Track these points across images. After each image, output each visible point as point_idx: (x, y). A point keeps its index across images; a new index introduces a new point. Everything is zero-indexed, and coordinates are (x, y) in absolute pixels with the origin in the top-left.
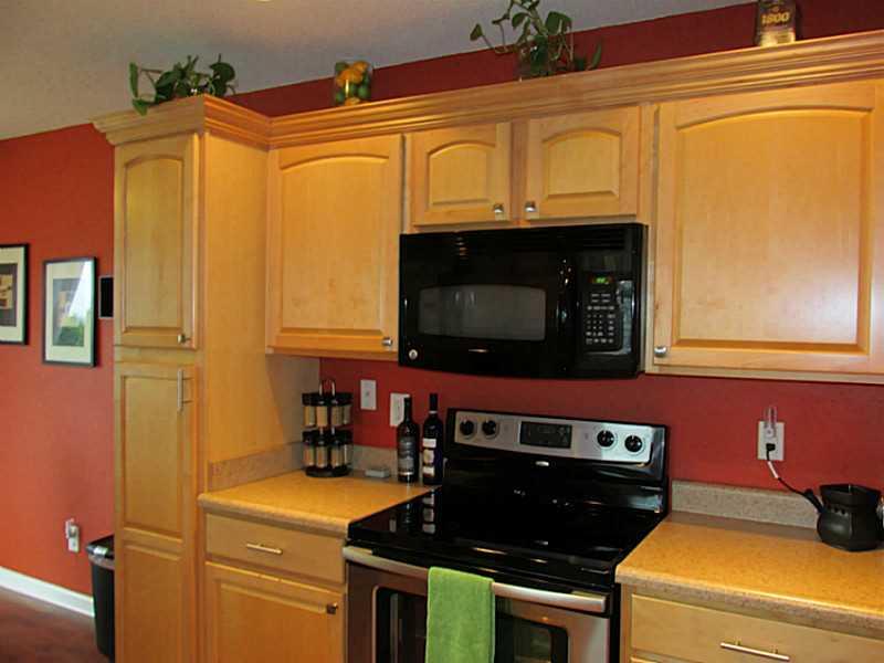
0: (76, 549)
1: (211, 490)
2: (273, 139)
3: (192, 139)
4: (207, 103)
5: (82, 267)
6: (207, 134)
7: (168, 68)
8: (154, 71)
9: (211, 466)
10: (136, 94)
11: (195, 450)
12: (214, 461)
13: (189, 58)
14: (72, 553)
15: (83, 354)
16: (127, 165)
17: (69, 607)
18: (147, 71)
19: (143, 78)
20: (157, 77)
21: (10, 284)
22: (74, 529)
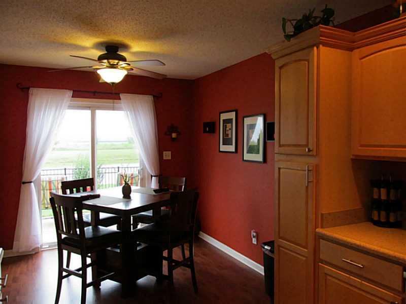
0: (255, 243)
1: (322, 227)
2: (355, 43)
3: (313, 49)
4: (321, 30)
5: (257, 119)
6: (321, 46)
7: (300, 17)
8: (293, 20)
9: (322, 215)
10: (285, 33)
11: (314, 206)
12: (324, 213)
13: (310, 10)
14: (254, 244)
15: (259, 157)
16: (281, 68)
17: (253, 268)
18: (290, 21)
19: (288, 24)
20: (294, 23)
21: (230, 127)
22: (255, 234)
